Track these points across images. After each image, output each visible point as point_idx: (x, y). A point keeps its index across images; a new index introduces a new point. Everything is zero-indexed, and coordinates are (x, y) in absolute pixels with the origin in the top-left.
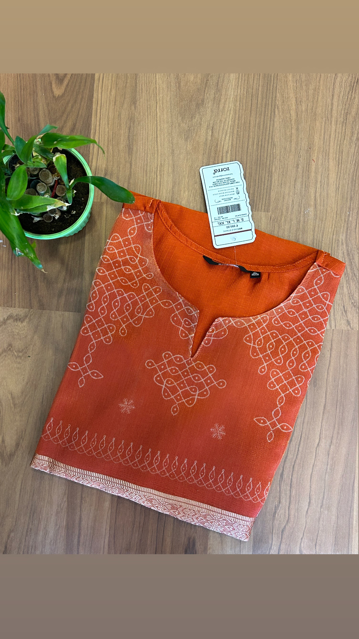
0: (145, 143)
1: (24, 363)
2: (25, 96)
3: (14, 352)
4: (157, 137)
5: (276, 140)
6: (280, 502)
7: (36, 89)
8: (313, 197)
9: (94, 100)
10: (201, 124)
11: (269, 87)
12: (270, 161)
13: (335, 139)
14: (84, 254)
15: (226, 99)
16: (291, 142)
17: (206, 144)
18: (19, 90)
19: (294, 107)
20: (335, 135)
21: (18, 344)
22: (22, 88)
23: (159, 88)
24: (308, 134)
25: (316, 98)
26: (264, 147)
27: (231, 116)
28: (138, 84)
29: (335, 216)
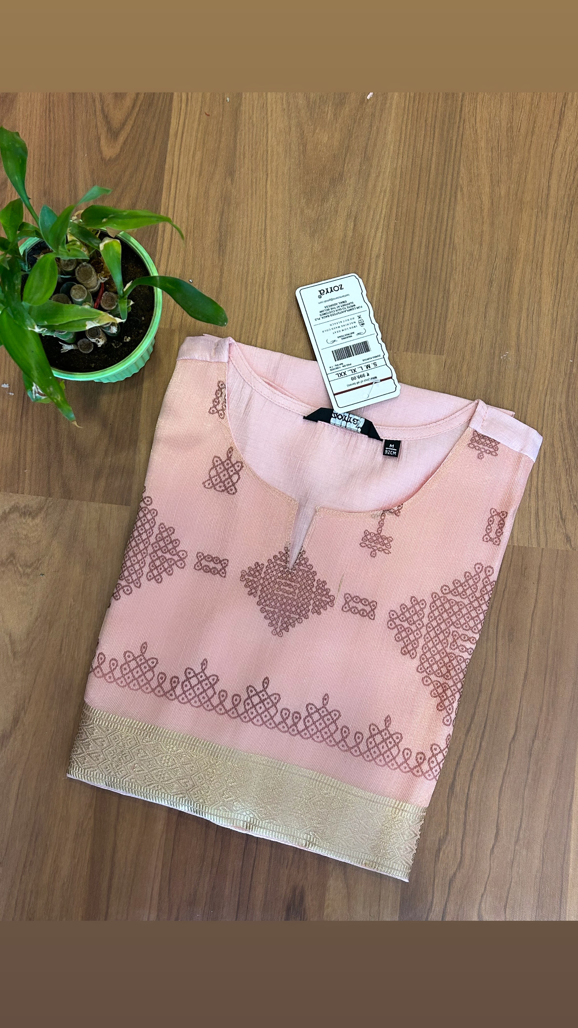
0: (246, 237)
1: (34, 586)
2: (57, 157)
3: (18, 565)
4: (265, 229)
5: (456, 241)
6: (447, 833)
7: (75, 147)
8: (514, 334)
9: (167, 166)
10: (337, 212)
11: (448, 157)
12: (446, 274)
13: (552, 242)
14: (140, 410)
15: (379, 173)
16: (481, 245)
17: (344, 243)
18: (47, 146)
19: (487, 189)
20: (553, 237)
21: (25, 554)
22: (53, 144)
23: (272, 151)
24: (509, 233)
25: (523, 176)
26: (438, 251)
27: (386, 200)
28: (238, 145)
29: (549, 365)
